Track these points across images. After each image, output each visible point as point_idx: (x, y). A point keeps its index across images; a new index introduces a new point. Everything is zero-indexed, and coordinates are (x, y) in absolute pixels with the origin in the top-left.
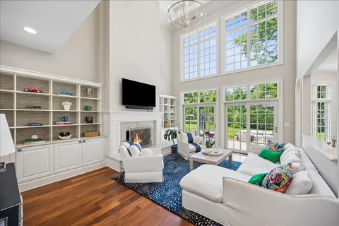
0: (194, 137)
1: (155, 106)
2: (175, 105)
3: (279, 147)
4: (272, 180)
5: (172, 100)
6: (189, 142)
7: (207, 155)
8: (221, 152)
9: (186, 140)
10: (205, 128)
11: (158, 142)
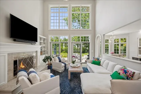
0: (61, 59)
1: (37, 42)
2: (45, 42)
3: (98, 59)
4: (130, 75)
5: (44, 39)
6: (59, 62)
7: (75, 67)
8: (79, 65)
9: (57, 61)
10: (56, 54)
11: (39, 64)
